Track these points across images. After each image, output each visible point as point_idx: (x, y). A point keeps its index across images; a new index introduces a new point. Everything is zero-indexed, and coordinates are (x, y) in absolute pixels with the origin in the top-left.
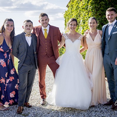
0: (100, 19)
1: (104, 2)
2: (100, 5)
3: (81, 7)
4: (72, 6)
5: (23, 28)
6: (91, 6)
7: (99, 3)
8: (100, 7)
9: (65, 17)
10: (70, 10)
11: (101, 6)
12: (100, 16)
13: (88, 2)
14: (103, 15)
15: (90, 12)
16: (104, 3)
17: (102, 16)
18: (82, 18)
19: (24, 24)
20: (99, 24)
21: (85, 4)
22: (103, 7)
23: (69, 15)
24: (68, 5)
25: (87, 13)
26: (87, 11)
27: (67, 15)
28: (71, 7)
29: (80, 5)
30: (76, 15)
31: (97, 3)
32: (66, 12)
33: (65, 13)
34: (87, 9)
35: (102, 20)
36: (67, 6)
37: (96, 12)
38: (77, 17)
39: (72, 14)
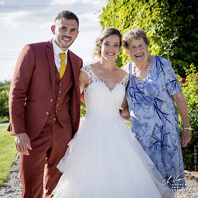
0: (180, 25)
9: (102, 23)
10: (112, 5)
12: (180, 18)
14: (187, 14)
15: (155, 7)
17: (185, 17)
20: (177, 38)
23: (110, 17)
25: (149, 11)
26: (148, 6)
27: (105, 18)
30: (125, 16)
32: (104, 9)
33: (102, 12)
35: (186, 26)
37: (169, 7)
38: (127, 21)
39: (117, 14)
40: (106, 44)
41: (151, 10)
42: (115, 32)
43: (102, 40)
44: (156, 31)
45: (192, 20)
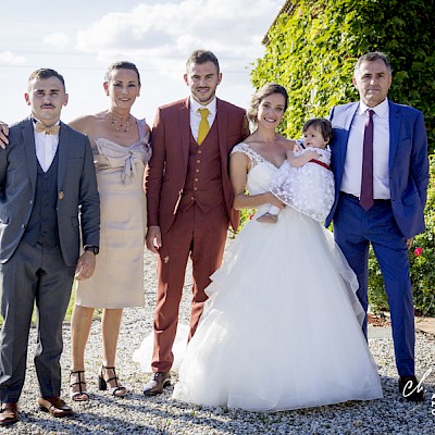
1: (404, 18)
2: (387, 31)
3: (315, 39)
4: (281, 38)
5: (27, 100)
6: (350, 36)
7: (384, 21)
8: (389, 38)
9: (256, 82)
10: (275, 54)
11: (392, 33)
13: (340, 20)
15: (347, 57)
16: (401, 22)
17: (394, 74)
18: (316, 81)
19: (30, 87)
21: (328, 29)
22: (398, 38)
23: (270, 73)
24: (266, 38)
25: (336, 62)
26: (336, 55)
27: (262, 74)
28: (278, 43)
29: (311, 34)
30: (294, 71)
31: (376, 22)
32: (260, 61)
33: (256, 65)
34: (334, 46)
36: (264, 43)
38: (298, 78)
39: (282, 69)
40: (266, 106)
41: (340, 61)
42: (279, 90)
43: (260, 100)
44: (347, 93)
45: (405, 79)
